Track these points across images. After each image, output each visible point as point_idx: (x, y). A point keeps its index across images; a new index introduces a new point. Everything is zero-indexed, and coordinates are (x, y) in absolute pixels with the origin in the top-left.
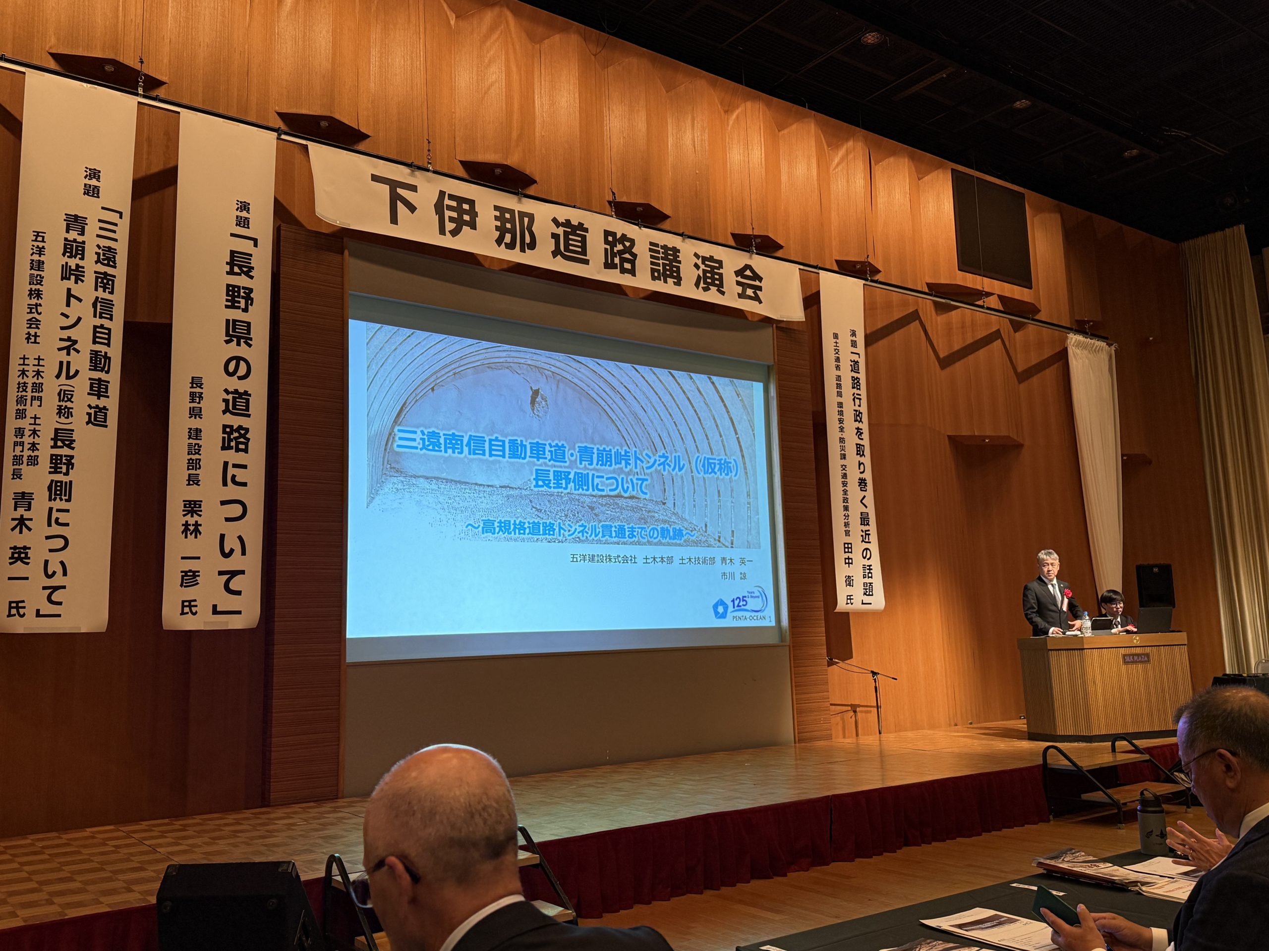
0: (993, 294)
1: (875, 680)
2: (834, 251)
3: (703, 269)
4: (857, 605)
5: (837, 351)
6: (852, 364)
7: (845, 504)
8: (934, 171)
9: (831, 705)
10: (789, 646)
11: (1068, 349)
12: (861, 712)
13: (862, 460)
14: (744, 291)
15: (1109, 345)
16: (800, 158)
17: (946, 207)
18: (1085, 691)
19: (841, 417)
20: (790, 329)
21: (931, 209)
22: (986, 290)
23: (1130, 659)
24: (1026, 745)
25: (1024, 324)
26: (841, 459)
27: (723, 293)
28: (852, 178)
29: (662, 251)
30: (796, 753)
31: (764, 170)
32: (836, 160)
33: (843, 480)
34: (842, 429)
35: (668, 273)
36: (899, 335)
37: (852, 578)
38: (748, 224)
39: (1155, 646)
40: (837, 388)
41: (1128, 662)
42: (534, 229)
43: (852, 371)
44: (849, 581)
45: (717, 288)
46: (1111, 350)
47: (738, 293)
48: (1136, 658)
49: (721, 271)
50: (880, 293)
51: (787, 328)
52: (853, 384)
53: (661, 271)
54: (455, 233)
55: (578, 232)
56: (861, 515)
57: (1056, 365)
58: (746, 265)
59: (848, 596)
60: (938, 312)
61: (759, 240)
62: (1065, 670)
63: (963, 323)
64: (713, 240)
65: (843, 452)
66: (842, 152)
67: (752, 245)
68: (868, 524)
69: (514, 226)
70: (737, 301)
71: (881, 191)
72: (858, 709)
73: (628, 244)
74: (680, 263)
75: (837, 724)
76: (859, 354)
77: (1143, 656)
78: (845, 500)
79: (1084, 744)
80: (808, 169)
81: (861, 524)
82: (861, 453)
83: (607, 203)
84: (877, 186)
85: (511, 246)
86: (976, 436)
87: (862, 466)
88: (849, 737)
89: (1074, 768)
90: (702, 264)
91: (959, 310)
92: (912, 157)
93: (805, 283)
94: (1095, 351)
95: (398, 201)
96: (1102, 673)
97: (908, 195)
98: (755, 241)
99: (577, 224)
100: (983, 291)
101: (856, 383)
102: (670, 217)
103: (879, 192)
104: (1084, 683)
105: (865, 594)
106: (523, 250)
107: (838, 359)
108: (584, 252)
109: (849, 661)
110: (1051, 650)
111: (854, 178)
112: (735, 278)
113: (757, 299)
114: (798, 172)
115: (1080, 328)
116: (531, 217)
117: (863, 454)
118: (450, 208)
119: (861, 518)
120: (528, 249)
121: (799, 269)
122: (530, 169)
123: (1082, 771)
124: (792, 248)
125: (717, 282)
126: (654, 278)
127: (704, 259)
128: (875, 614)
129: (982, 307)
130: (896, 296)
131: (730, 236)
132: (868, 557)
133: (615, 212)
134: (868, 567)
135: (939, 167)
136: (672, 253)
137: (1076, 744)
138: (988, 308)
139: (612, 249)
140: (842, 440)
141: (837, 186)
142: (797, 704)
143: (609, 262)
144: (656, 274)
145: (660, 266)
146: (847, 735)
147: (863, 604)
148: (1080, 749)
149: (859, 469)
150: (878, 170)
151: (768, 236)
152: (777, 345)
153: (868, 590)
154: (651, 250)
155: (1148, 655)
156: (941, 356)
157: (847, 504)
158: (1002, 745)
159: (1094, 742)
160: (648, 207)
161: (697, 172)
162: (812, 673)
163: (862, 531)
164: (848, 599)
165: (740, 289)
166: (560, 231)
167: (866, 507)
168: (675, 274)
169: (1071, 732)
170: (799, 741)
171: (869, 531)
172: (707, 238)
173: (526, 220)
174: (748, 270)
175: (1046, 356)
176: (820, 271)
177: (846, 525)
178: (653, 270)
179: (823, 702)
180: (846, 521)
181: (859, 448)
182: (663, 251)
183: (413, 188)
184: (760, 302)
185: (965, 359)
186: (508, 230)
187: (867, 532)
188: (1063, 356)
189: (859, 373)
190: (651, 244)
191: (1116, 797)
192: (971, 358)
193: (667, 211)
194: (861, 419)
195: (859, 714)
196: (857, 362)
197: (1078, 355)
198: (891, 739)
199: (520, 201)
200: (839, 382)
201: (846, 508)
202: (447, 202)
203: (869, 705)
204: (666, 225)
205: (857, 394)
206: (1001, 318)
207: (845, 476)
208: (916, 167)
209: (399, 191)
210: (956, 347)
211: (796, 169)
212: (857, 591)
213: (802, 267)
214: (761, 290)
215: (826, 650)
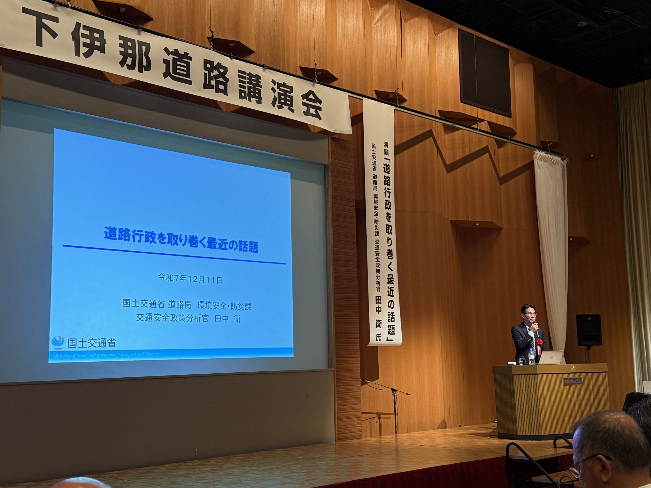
0: (485, 120)
1: (394, 395)
2: (374, 84)
3: (278, 92)
4: (383, 341)
5: (374, 157)
6: (385, 166)
7: (377, 268)
8: (446, 29)
9: (363, 413)
10: (334, 371)
11: (534, 161)
12: (384, 418)
13: (390, 236)
14: (308, 110)
15: (563, 159)
16: (351, 14)
17: (453, 57)
18: (538, 405)
19: (376, 205)
20: (341, 140)
21: (443, 57)
22: (479, 118)
23: (568, 382)
24: (496, 442)
25: (505, 142)
26: (376, 235)
27: (293, 111)
28: (388, 31)
29: (247, 77)
30: (336, 449)
31: (324, 21)
32: (377, 18)
33: (376, 251)
34: (376, 214)
35: (252, 94)
36: (418, 147)
37: (381, 322)
38: (312, 61)
39: (585, 373)
40: (374, 184)
41: (567, 384)
42: (150, 55)
43: (384, 171)
44: (379, 323)
45: (288, 107)
46: (564, 163)
47: (304, 112)
48: (572, 381)
49: (292, 94)
50: (405, 115)
51: (338, 139)
52: (385, 181)
53: (247, 92)
54: (87, 55)
55: (184, 59)
56: (388, 277)
57: (526, 173)
58: (310, 91)
59: (377, 334)
60: (446, 132)
61: (320, 73)
62: (524, 389)
63: (463, 140)
64: (286, 71)
65: (377, 230)
66: (381, 12)
67: (314, 77)
68: (393, 283)
69: (134, 51)
70: (302, 116)
71: (408, 42)
72: (382, 416)
73: (222, 71)
74: (261, 87)
75: (366, 427)
76: (389, 160)
77: (577, 380)
78: (378, 265)
79: (536, 441)
80: (356, 22)
81: (388, 283)
82: (390, 232)
83: (207, 39)
84: (406, 38)
85: (131, 67)
86: (469, 221)
87: (390, 241)
88: (374, 437)
89: (527, 459)
90: (278, 88)
91: (460, 131)
92: (431, 19)
93: (352, 106)
94: (553, 163)
95: (43, 29)
96: (549, 391)
97: (427, 46)
98: (317, 73)
99: (183, 54)
100: (477, 118)
101: (387, 180)
102: (254, 52)
103: (407, 43)
104: (537, 398)
105: (389, 333)
106: (140, 71)
107: (375, 163)
108: (188, 75)
109: (376, 381)
110: (515, 374)
111: (389, 31)
112: (301, 100)
113: (317, 116)
114: (349, 25)
115: (544, 148)
116: (148, 46)
117: (391, 233)
118: (84, 36)
119: (388, 278)
120: (144, 70)
121: (349, 96)
122: (146, 10)
123: (533, 461)
124: (343, 81)
125: (288, 103)
126: (241, 97)
127: (279, 85)
128: (396, 348)
129: (476, 129)
130: (417, 119)
131: (299, 68)
132: (392, 306)
133: (213, 46)
134: (392, 314)
135: (449, 27)
136: (255, 79)
137: (530, 441)
138: (480, 131)
139: (210, 74)
140: (376, 221)
141: (377, 36)
142: (337, 413)
143: (208, 84)
144: (243, 94)
145: (246, 89)
146: (373, 435)
147: (387, 340)
148: (533, 445)
149: (388, 243)
150: (406, 26)
151: (326, 70)
152: (331, 150)
153: (391, 330)
154: (239, 76)
155: (580, 379)
156: (448, 163)
157: (379, 268)
158: (480, 442)
159: (543, 440)
160: (238, 43)
161: (275, 20)
162: (350, 390)
163: (389, 288)
164: (377, 337)
165: (305, 109)
166: (170, 58)
167: (392, 271)
168: (257, 95)
169: (527, 433)
170: (338, 440)
171: (393, 288)
172: (281, 70)
173: (144, 48)
174: (312, 95)
175: (520, 166)
176: (364, 98)
177: (378, 283)
178: (240, 91)
179: (357, 411)
180: (378, 280)
181: (388, 228)
182: (249, 77)
183: (56, 20)
184: (320, 119)
185: (464, 166)
186: (130, 55)
187: (392, 289)
188: (531, 166)
189: (389, 173)
190: (240, 71)
191: (555, 479)
192: (468, 165)
193: (252, 48)
194: (390, 207)
195: (382, 420)
196: (389, 165)
197: (541, 165)
198: (404, 438)
199: (139, 34)
200: (375, 180)
201: (378, 271)
202: (82, 31)
203: (389, 413)
204: (251, 58)
205: (388, 189)
206: (489, 138)
207: (378, 248)
208: (433, 26)
209: (44, 21)
210: (458, 158)
211: (348, 22)
212: (384, 331)
213: (350, 94)
214: (321, 110)
215: (360, 374)
